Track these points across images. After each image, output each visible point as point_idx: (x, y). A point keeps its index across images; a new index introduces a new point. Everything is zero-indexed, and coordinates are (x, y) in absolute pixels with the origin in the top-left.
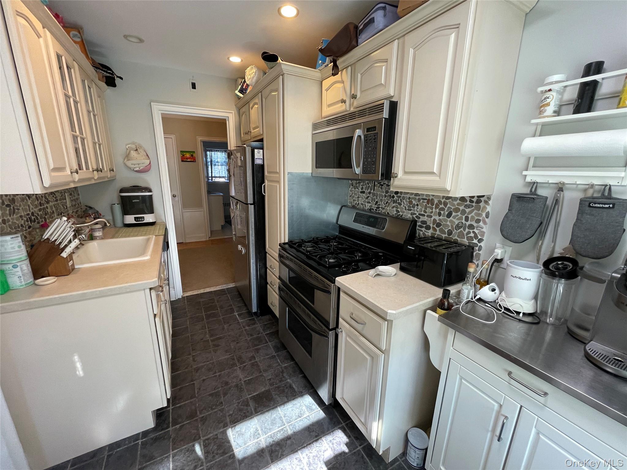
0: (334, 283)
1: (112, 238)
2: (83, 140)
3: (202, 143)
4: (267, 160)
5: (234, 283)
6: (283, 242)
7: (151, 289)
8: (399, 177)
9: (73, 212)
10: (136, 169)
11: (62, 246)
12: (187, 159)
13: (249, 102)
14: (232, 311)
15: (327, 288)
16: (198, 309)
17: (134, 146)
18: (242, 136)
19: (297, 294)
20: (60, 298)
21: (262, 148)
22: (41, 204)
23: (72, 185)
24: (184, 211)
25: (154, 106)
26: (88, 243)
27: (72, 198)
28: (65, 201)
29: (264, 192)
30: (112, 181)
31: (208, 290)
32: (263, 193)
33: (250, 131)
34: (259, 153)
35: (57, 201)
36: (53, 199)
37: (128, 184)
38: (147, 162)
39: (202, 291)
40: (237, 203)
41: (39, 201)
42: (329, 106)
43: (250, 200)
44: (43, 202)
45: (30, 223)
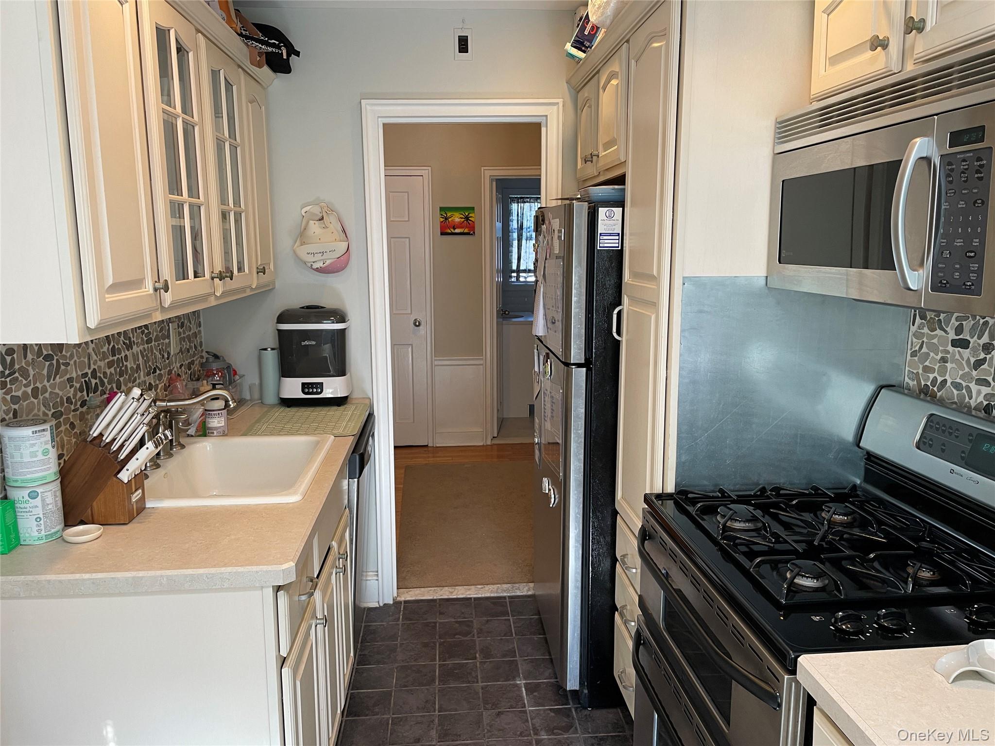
0: (793, 672)
1: (245, 434)
2: (195, 211)
3: (494, 183)
4: (631, 234)
5: (532, 585)
6: (658, 490)
7: (278, 588)
9: (181, 366)
10: (315, 266)
11: (122, 456)
12: (454, 229)
13: (598, 72)
14: (512, 672)
15: (767, 683)
16: (426, 645)
17: (316, 210)
18: (579, 166)
19: (684, 671)
20: (94, 582)
21: (621, 204)
22: (114, 351)
23: (158, 317)
24: (436, 363)
25: (368, 107)
26: (195, 443)
27: (184, 333)
28: (167, 341)
29: (619, 332)
30: (264, 293)
31: (461, 592)
32: (615, 335)
33: (595, 153)
34: (610, 217)
35: (149, 341)
36: (142, 339)
37: (296, 301)
38: (344, 245)
39: (445, 593)
40: (547, 357)
41: (112, 344)
42: (834, 60)
43: (577, 353)
44: (120, 346)
45: (85, 393)
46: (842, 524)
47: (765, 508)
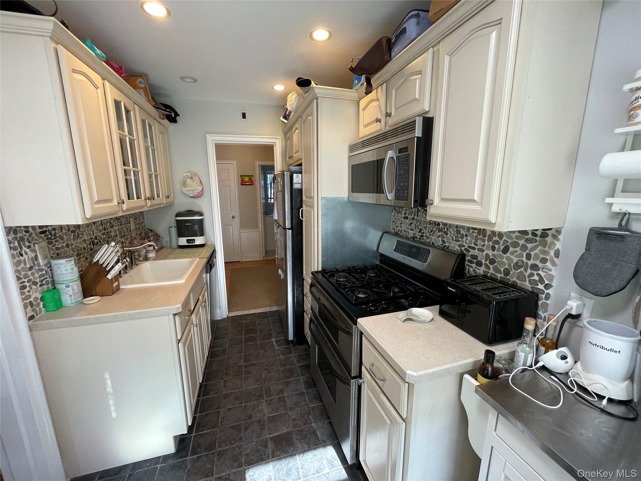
0: (356, 324)
1: (163, 259)
2: (136, 174)
3: (260, 167)
4: (304, 183)
5: (277, 307)
6: (316, 270)
7: (176, 314)
8: (435, 204)
9: (136, 235)
10: (190, 195)
11: (108, 269)
12: (246, 183)
13: (292, 128)
14: (270, 336)
15: (348, 329)
16: (239, 331)
17: (190, 174)
18: (288, 160)
19: (324, 329)
20: (96, 318)
21: (301, 173)
22: (105, 229)
23: (121, 214)
24: (241, 231)
25: (209, 137)
26: (144, 263)
27: (137, 222)
28: (129, 225)
29: (302, 217)
30: (170, 206)
31: (252, 311)
32: (301, 218)
33: (292, 155)
34: (297, 177)
35: (121, 225)
36: (118, 224)
37: (183, 209)
38: (200, 188)
39: (246, 312)
40: (279, 227)
41: (104, 226)
42: (366, 126)
43: (288, 224)
44: (108, 227)
45: (92, 245)
46: (373, 277)
47: (349, 273)
